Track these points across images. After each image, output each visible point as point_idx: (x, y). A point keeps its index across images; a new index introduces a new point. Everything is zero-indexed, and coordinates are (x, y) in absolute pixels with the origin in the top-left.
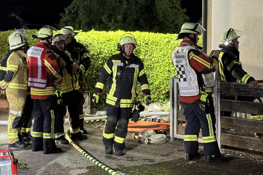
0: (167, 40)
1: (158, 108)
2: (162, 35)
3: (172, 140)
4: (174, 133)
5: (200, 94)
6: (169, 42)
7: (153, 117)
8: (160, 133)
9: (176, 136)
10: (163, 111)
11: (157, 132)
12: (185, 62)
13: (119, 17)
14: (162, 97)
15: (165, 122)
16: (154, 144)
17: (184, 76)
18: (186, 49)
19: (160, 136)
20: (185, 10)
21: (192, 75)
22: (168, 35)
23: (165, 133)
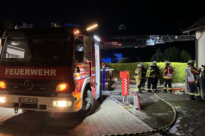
0: (184, 65)
1: (181, 85)
2: (182, 63)
3: (186, 94)
4: (186, 92)
5: (195, 81)
6: (185, 65)
7: (180, 87)
8: (182, 92)
9: (187, 93)
10: (183, 85)
11: (181, 91)
12: (190, 71)
13: (169, 58)
14: (183, 81)
15: (184, 89)
16: (180, 95)
17: (189, 75)
18: (190, 68)
19: (182, 93)
20: (190, 56)
21: (192, 75)
22: (184, 63)
23: (183, 92)
